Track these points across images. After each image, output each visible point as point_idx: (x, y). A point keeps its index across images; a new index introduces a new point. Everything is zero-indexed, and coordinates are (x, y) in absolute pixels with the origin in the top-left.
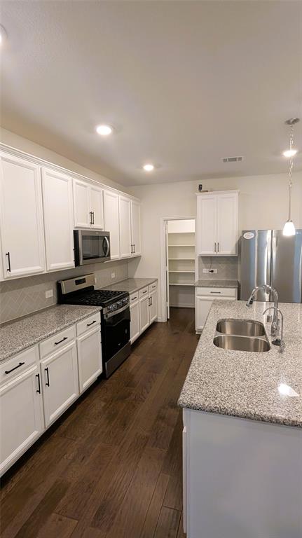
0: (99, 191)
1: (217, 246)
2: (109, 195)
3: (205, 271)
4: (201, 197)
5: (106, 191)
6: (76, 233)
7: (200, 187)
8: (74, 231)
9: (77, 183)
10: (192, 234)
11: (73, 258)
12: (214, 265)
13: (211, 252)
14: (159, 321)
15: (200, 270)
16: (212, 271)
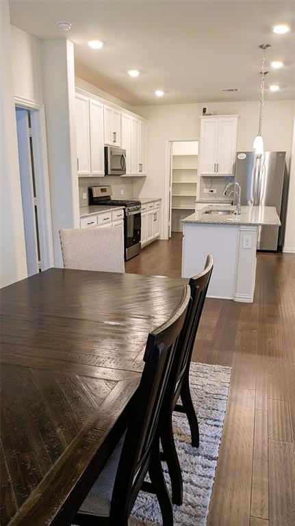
0: (118, 114)
1: (216, 167)
2: (126, 118)
3: (206, 191)
4: (204, 119)
5: (123, 114)
6: (106, 149)
7: (204, 110)
8: (105, 148)
9: (107, 109)
10: (195, 157)
11: (104, 169)
12: (214, 186)
13: (211, 173)
14: (161, 239)
15: (201, 190)
16: (212, 191)
